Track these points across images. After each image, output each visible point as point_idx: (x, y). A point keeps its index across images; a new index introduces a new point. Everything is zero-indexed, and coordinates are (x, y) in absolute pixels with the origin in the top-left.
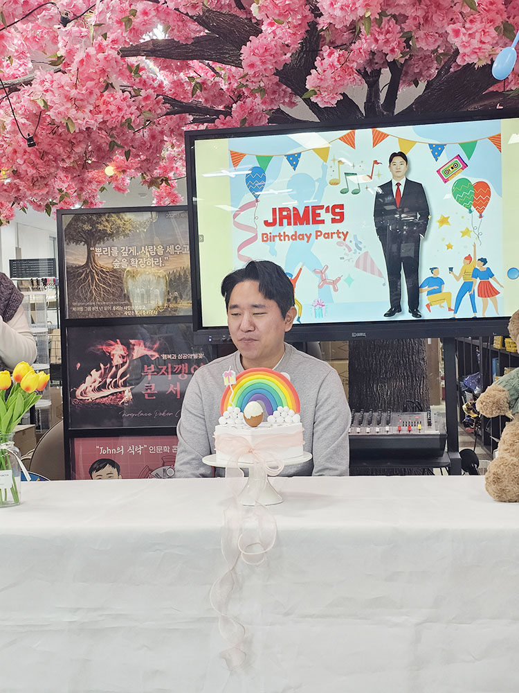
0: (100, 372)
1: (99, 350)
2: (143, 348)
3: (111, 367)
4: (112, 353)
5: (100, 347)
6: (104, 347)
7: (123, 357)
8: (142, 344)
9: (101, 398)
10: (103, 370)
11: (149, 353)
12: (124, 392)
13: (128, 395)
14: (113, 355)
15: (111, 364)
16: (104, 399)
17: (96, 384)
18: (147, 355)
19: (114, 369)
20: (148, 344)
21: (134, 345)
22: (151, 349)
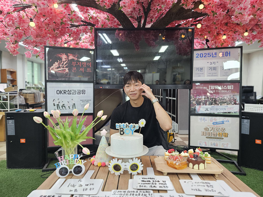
0: (58, 63)
1: (58, 56)
2: (72, 56)
3: (62, 61)
4: (62, 57)
5: (58, 55)
6: (60, 55)
7: (66, 59)
8: (72, 55)
9: (58, 71)
10: (59, 62)
11: (74, 58)
12: (66, 69)
13: (67, 70)
14: (62, 58)
15: (62, 60)
16: (59, 71)
17: (57, 67)
18: (73, 59)
19: (63, 62)
20: (74, 55)
21: (69, 55)
22: (75, 57)
